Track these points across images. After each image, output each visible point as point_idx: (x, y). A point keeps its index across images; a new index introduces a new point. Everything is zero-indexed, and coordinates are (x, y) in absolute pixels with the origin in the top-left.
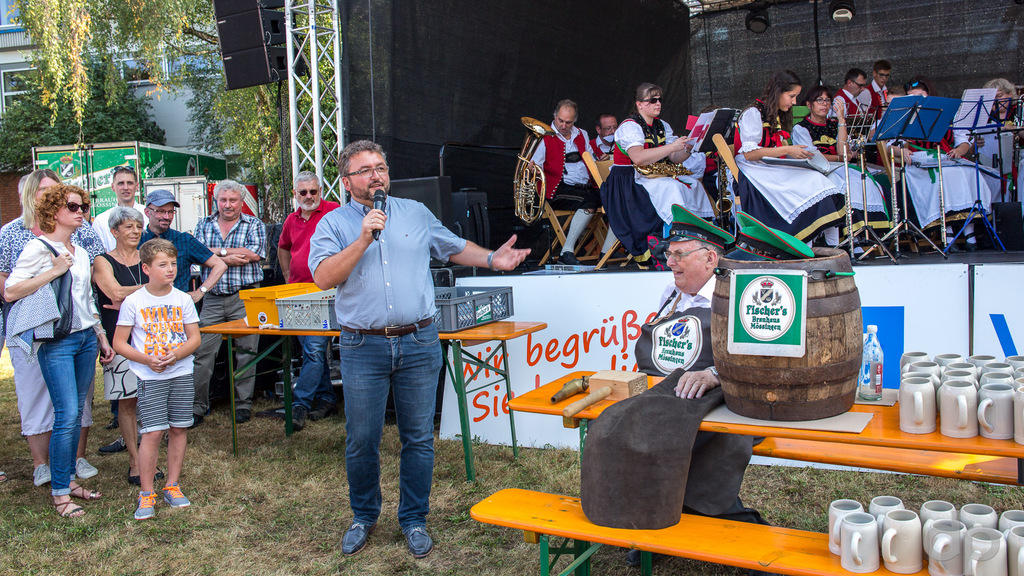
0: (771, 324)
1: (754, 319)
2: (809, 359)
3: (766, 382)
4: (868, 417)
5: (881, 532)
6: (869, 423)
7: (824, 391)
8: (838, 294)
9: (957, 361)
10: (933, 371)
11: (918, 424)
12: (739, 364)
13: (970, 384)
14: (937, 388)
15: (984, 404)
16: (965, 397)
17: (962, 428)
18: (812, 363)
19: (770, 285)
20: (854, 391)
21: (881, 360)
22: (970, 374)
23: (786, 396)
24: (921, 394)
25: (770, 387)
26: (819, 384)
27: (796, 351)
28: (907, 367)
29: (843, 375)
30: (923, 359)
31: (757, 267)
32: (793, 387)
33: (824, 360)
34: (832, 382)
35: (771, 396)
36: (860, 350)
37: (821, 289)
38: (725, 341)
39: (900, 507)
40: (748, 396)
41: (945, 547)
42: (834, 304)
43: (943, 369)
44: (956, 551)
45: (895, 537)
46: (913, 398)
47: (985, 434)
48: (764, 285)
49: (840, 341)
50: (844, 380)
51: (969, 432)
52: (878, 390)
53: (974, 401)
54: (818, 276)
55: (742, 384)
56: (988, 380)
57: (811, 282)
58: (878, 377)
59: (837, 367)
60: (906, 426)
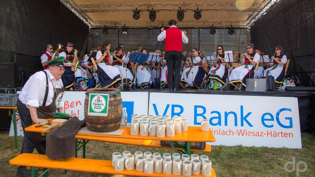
0: (99, 108)
1: (95, 106)
2: (109, 117)
3: (98, 123)
4: (123, 131)
5: (125, 160)
6: (123, 132)
7: (112, 125)
8: (117, 100)
9: (145, 116)
10: (139, 119)
11: (135, 133)
12: (91, 118)
13: (147, 123)
14: (139, 124)
15: (150, 128)
16: (146, 126)
17: (145, 134)
18: (109, 118)
19: (100, 98)
20: (120, 124)
21: (127, 116)
22: (147, 120)
23: (103, 126)
24: (136, 125)
25: (98, 124)
26: (111, 123)
27: (105, 115)
28: (133, 118)
29: (117, 121)
30: (137, 116)
31: (96, 93)
32: (104, 124)
33: (113, 117)
34: (114, 122)
35: (99, 126)
36: (122, 114)
37: (112, 99)
38: (87, 112)
39: (130, 154)
40: (93, 126)
41: (140, 163)
42: (116, 103)
43: (141, 118)
44: (142, 164)
45: (128, 162)
46: (134, 126)
47: (150, 135)
48: (98, 97)
49: (117, 112)
50: (117, 122)
51: (146, 135)
52: (126, 124)
53: (148, 127)
54: (112, 96)
55: (92, 123)
56: (151, 121)
57: (110, 97)
58: (126, 120)
59: (116, 119)
60: (132, 133)
